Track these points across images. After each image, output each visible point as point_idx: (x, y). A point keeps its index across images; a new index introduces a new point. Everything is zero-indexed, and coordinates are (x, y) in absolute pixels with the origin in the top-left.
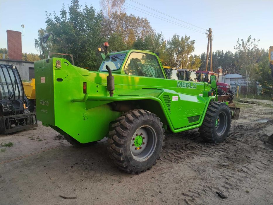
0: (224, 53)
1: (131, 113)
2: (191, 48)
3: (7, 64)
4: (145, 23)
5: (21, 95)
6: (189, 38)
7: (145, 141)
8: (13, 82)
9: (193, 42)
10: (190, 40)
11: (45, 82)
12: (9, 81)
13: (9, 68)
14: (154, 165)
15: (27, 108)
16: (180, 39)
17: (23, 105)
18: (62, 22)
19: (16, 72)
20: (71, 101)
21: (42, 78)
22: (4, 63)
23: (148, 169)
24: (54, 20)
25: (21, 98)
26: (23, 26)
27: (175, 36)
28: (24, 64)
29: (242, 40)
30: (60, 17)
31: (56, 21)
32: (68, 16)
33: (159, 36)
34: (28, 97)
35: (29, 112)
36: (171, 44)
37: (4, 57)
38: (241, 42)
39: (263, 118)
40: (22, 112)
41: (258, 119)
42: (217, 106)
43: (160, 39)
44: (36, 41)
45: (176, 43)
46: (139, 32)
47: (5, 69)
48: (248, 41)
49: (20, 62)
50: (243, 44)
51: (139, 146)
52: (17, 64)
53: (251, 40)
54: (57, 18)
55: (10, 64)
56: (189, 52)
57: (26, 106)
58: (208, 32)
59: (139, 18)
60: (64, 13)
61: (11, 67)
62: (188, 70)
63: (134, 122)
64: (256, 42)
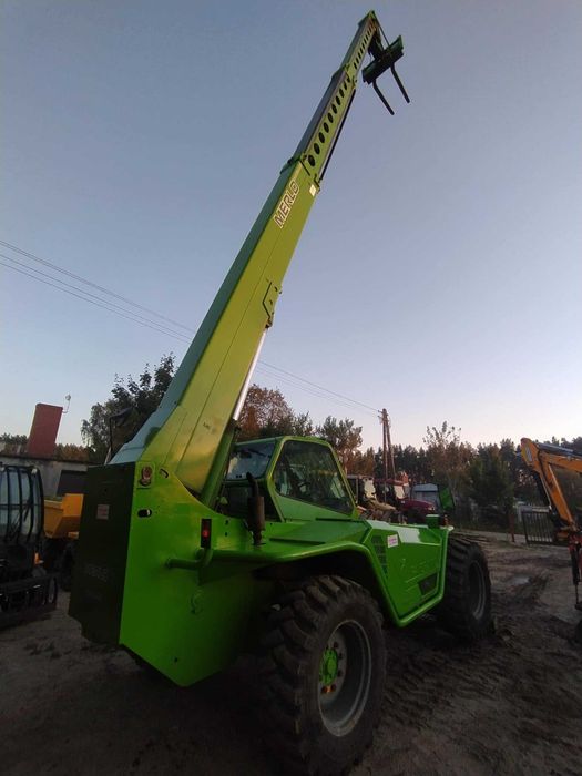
0: (403, 449)
1: (316, 583)
2: (355, 439)
3: (21, 464)
4: (277, 398)
5: (34, 530)
6: (352, 423)
7: (343, 665)
8: (25, 503)
9: (359, 430)
10: (354, 426)
11: (106, 517)
12: (16, 501)
13: (23, 472)
14: (367, 747)
15: (41, 562)
16: (338, 425)
17: (34, 557)
18: (141, 392)
19: (37, 481)
20: (166, 565)
21: (101, 507)
22: (16, 462)
23: (357, 762)
24: (127, 389)
25: (32, 540)
26: (69, 398)
27: (329, 419)
28: (55, 463)
29: (434, 429)
30: (139, 383)
31: (131, 390)
32: (153, 384)
33: (304, 419)
34: (47, 535)
35: (44, 572)
36: (323, 432)
37: (18, 451)
38: (433, 432)
39: (517, 574)
40: (26, 574)
41: (510, 574)
42: (463, 547)
43: (306, 424)
44: (85, 423)
45: (330, 429)
46: (266, 412)
47: (14, 476)
48: (444, 430)
49: (46, 460)
50: (437, 434)
51: (329, 680)
52: (40, 463)
53: (448, 429)
54: (133, 386)
55: (27, 465)
56: (353, 445)
57: (40, 558)
58: (381, 415)
59: (266, 391)
60: (146, 378)
61: (28, 471)
62: (361, 477)
63: (328, 609)
64: (456, 432)
